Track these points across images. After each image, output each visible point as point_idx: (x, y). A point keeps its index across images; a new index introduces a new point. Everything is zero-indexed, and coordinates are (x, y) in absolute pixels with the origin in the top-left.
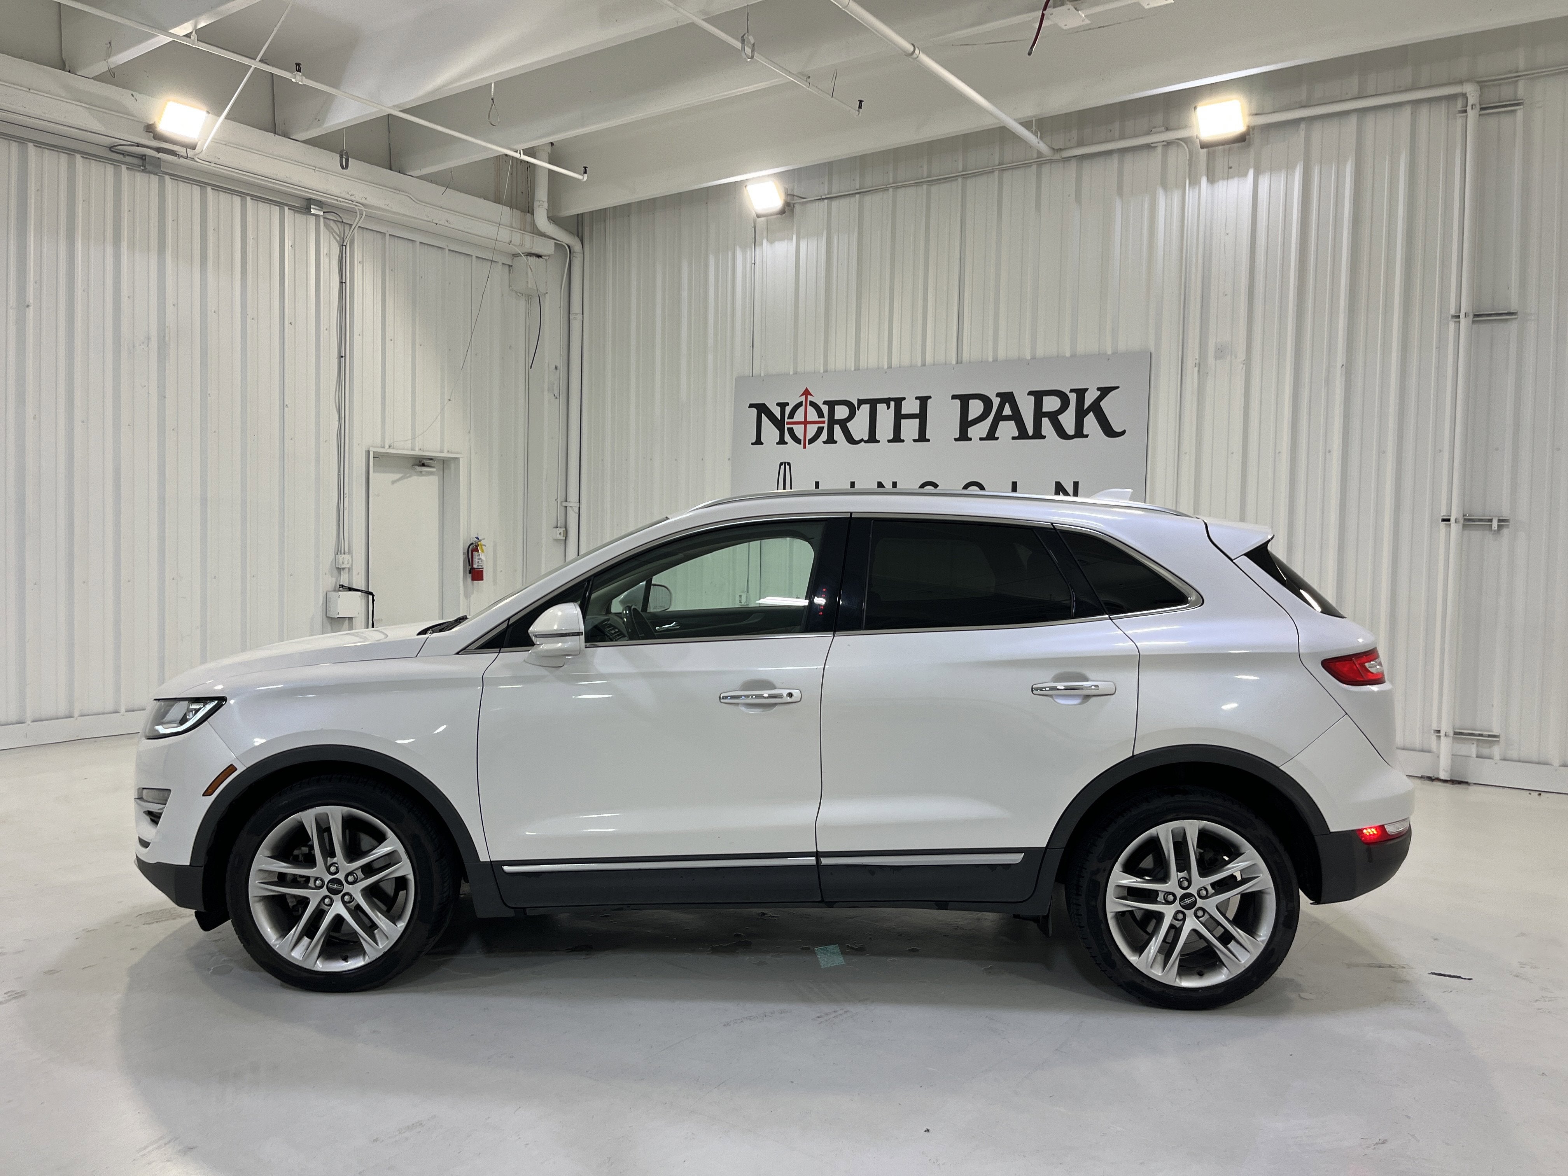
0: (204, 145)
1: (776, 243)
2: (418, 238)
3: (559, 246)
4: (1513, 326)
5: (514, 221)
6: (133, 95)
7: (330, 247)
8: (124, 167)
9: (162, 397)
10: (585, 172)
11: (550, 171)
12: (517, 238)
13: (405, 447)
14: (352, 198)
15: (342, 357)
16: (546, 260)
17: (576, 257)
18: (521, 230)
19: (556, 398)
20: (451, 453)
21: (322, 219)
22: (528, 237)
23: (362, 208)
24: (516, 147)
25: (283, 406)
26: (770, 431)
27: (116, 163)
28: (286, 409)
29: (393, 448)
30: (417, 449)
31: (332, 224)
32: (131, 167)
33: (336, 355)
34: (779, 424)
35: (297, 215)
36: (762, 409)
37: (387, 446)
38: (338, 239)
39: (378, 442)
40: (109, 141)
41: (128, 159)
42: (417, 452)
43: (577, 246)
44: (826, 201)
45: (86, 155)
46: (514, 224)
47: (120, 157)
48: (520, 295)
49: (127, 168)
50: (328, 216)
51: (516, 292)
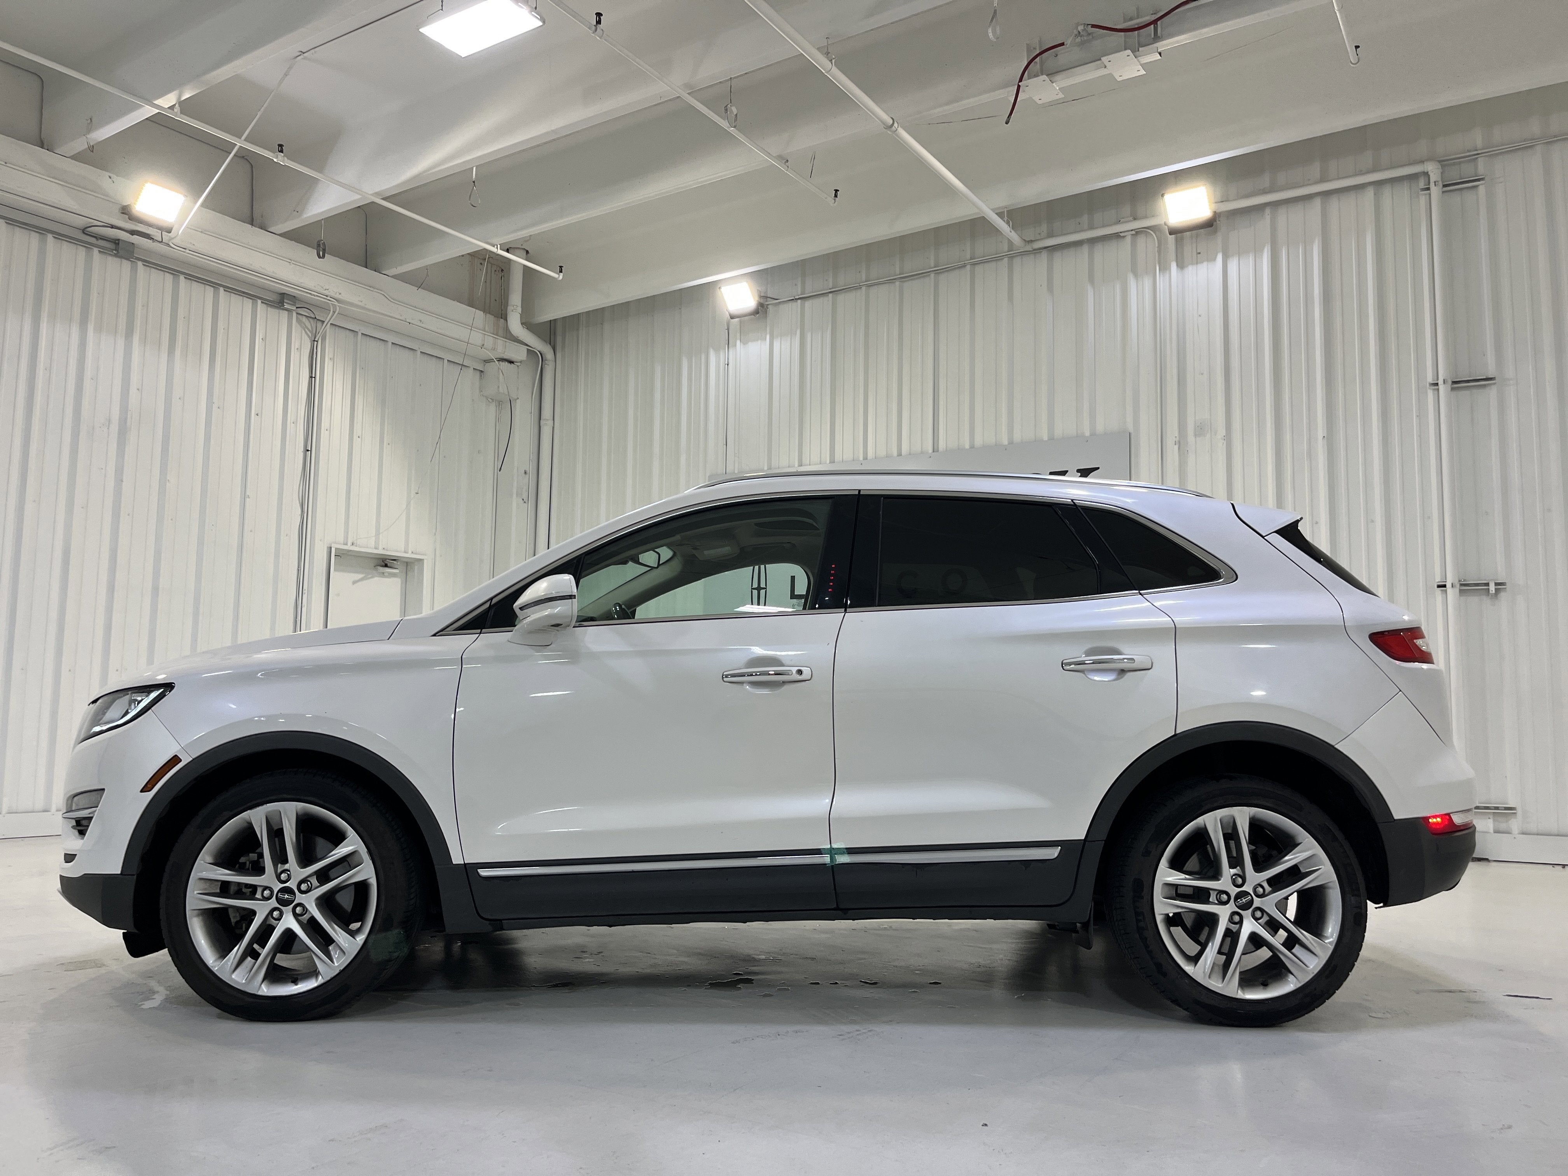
0: (180, 231)
1: (750, 344)
2: (391, 338)
3: (531, 353)
4: (1492, 393)
5: (487, 326)
6: (110, 177)
7: (302, 343)
8: (96, 250)
9: (119, 481)
10: (561, 272)
11: (525, 266)
12: (489, 341)
13: (368, 544)
14: (326, 292)
15: (308, 450)
16: (518, 366)
17: (548, 365)
18: (493, 334)
19: (525, 502)
20: (416, 554)
21: (294, 314)
22: (500, 342)
23: (336, 303)
24: (494, 241)
25: (244, 497)
27: (88, 246)
28: (248, 500)
29: (356, 546)
30: (381, 547)
31: (304, 319)
32: (103, 251)
33: (302, 449)
35: (269, 309)
37: (349, 543)
38: (310, 335)
39: (341, 539)
40: (81, 222)
41: (101, 243)
42: (380, 551)
43: (549, 355)
44: (799, 301)
45: (58, 236)
46: (487, 329)
47: (93, 240)
48: (490, 400)
49: (99, 251)
50: (300, 311)
51: (487, 398)
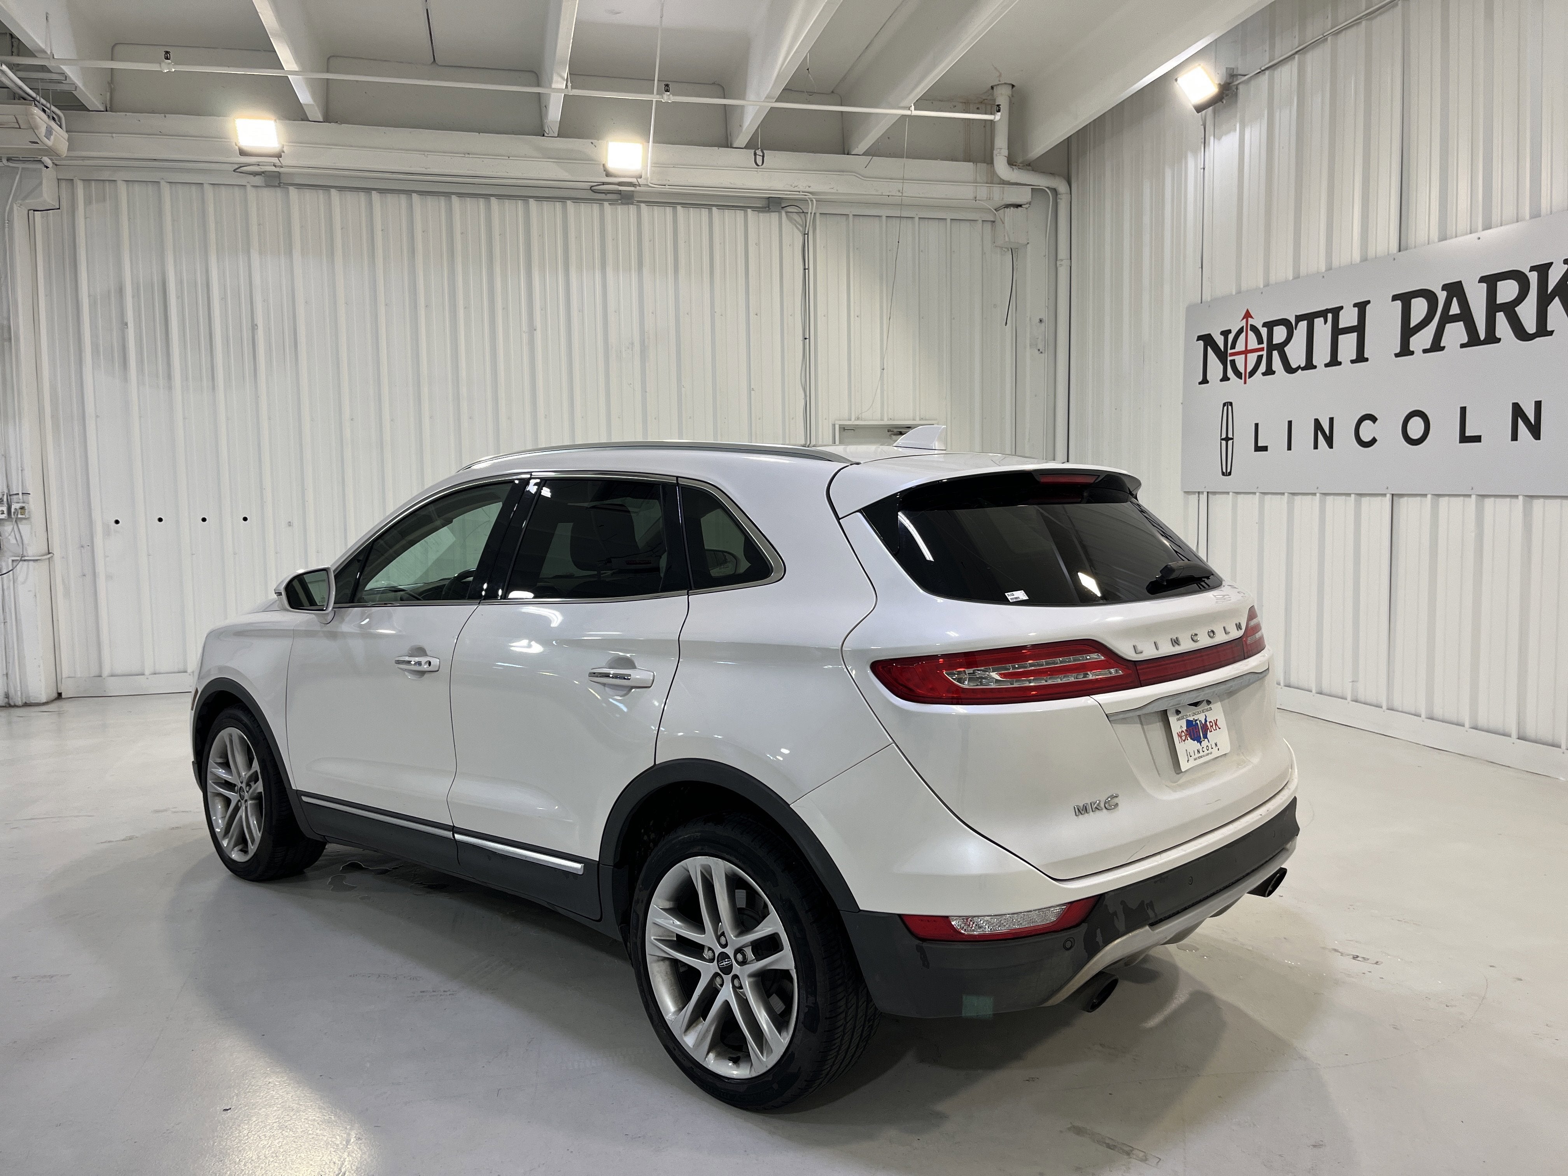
0: (648, 173)
2: (885, 212)
3: (1035, 191)
5: (978, 177)
6: (592, 143)
7: (793, 236)
8: (606, 204)
9: (644, 391)
10: (999, 111)
12: (983, 191)
13: (873, 416)
14: (796, 189)
15: (806, 339)
16: (1027, 208)
17: (1061, 199)
18: (987, 183)
19: (1041, 353)
20: (926, 420)
21: (784, 214)
22: (996, 190)
23: (811, 196)
24: (904, 103)
25: (750, 390)
26: (1215, 366)
27: (600, 201)
28: (753, 392)
29: (862, 420)
30: (886, 419)
31: (796, 217)
32: (612, 202)
33: (801, 338)
34: (1222, 356)
35: (761, 214)
36: (1207, 340)
37: (853, 419)
38: (801, 229)
39: (846, 416)
40: (587, 185)
41: (609, 196)
42: (886, 422)
43: (1062, 187)
44: (1267, 72)
45: (576, 200)
46: (978, 179)
47: (602, 196)
48: (1006, 250)
49: (609, 204)
50: (789, 209)
51: (1001, 248)
